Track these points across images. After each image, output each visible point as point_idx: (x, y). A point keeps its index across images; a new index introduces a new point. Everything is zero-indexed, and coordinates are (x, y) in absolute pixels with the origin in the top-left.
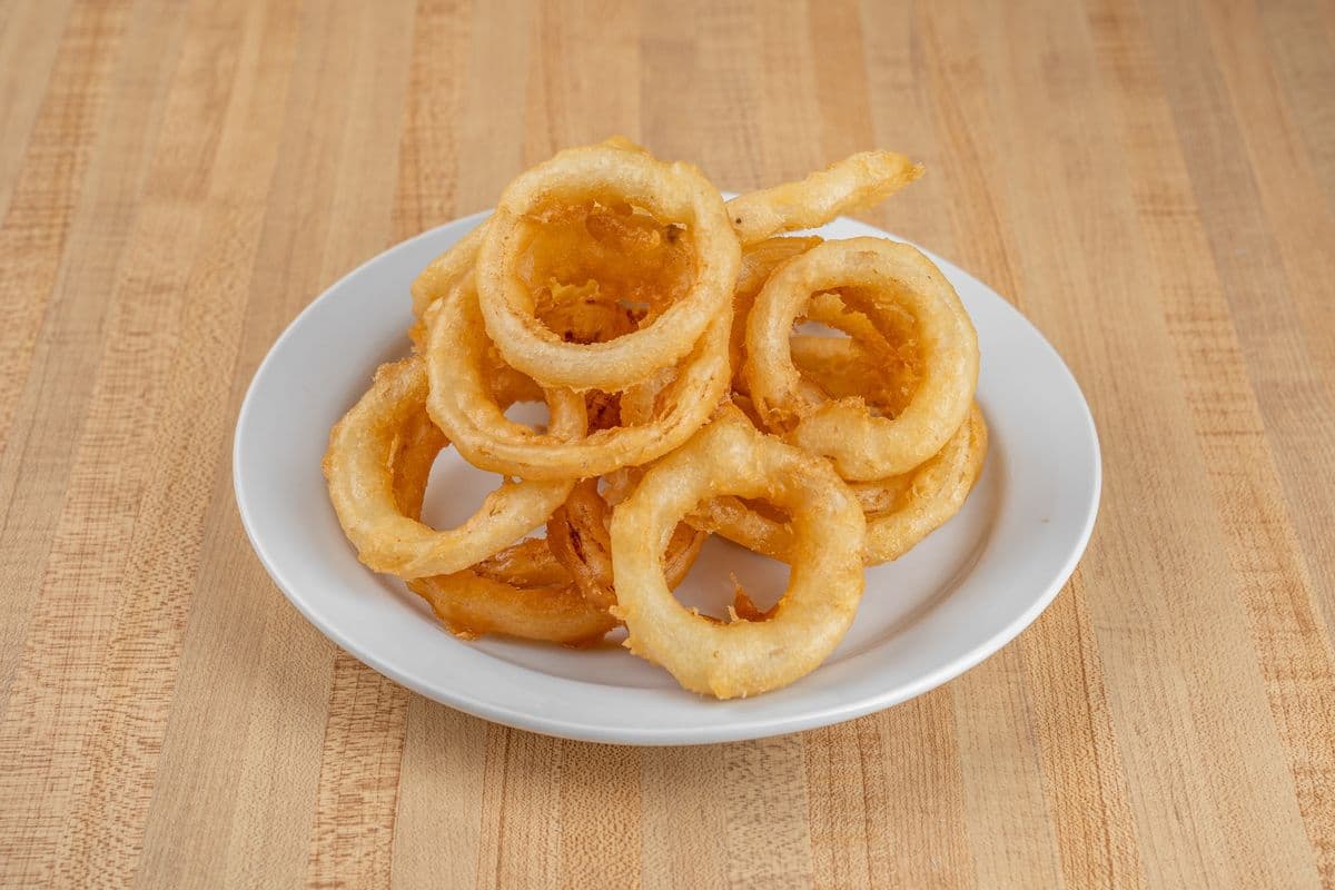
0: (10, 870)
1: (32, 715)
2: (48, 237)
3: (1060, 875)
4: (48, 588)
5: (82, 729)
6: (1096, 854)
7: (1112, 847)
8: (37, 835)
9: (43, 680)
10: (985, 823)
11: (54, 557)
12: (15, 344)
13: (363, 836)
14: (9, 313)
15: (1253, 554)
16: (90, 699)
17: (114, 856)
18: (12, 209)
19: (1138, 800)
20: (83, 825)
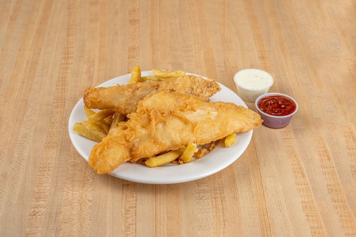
1: (68, 196)
2: (61, 105)
4: (68, 172)
5: (77, 198)
7: (269, 217)
8: (71, 218)
9: (69, 189)
11: (69, 166)
12: (57, 126)
14: (56, 120)
15: (293, 162)
16: (78, 193)
18: (54, 100)
19: (273, 208)
20: (79, 216)
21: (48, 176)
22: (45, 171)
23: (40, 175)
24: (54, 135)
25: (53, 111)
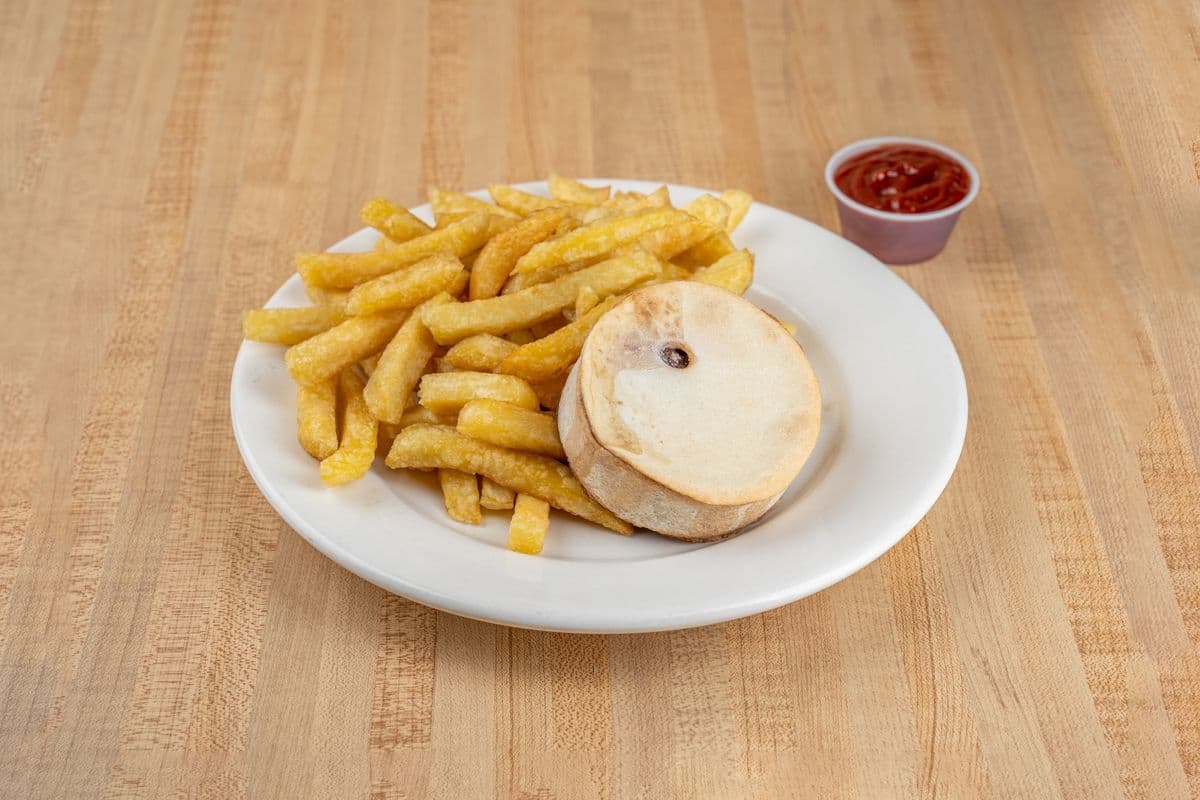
0: (179, 624)
1: (187, 526)
2: (177, 208)
3: (895, 628)
4: (192, 443)
5: (222, 535)
7: (930, 609)
8: (197, 602)
9: (193, 503)
10: (842, 594)
11: (195, 423)
12: (160, 281)
15: (1028, 419)
16: (225, 516)
17: (249, 616)
18: (151, 190)
19: (947, 579)
20: (226, 596)
21: (118, 457)
22: (106, 436)
23: (86, 453)
24: (147, 313)
25: (146, 233)
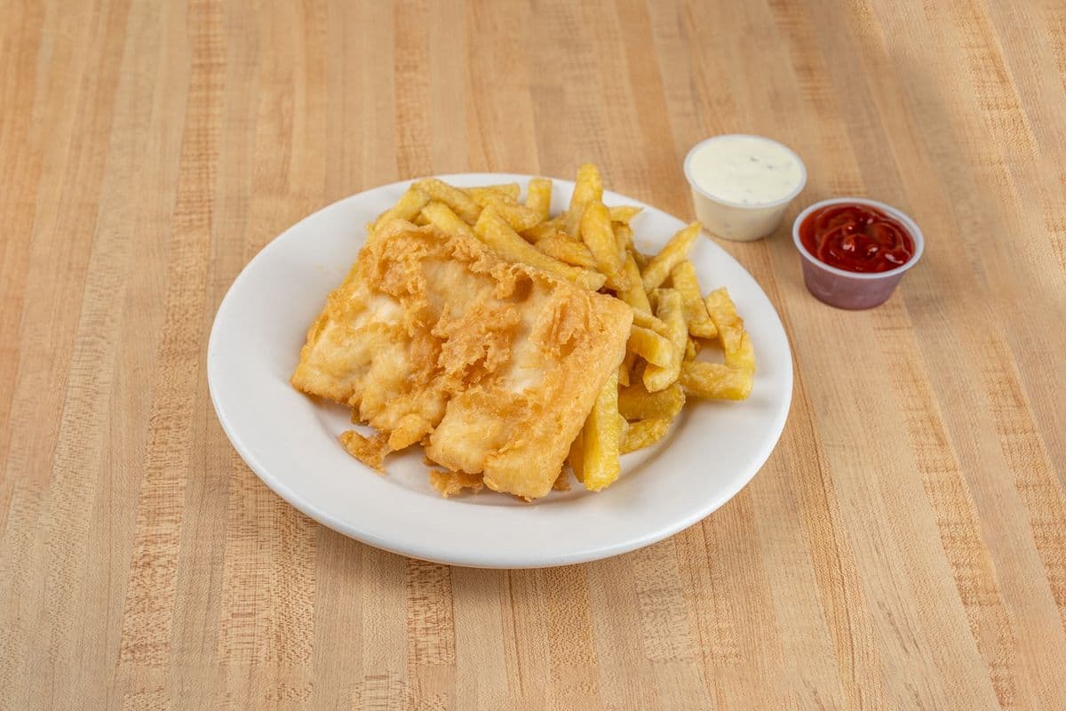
0: (247, 593)
1: (243, 506)
2: (201, 220)
3: (816, 585)
6: (835, 573)
7: (843, 569)
8: (258, 573)
9: (245, 486)
10: (772, 557)
12: (194, 287)
13: (435, 571)
14: (187, 268)
15: (910, 400)
17: (302, 585)
18: (177, 203)
19: (855, 543)
20: (281, 568)
21: (180, 447)
22: (168, 428)
23: (154, 443)
24: (188, 316)
25: (178, 242)
